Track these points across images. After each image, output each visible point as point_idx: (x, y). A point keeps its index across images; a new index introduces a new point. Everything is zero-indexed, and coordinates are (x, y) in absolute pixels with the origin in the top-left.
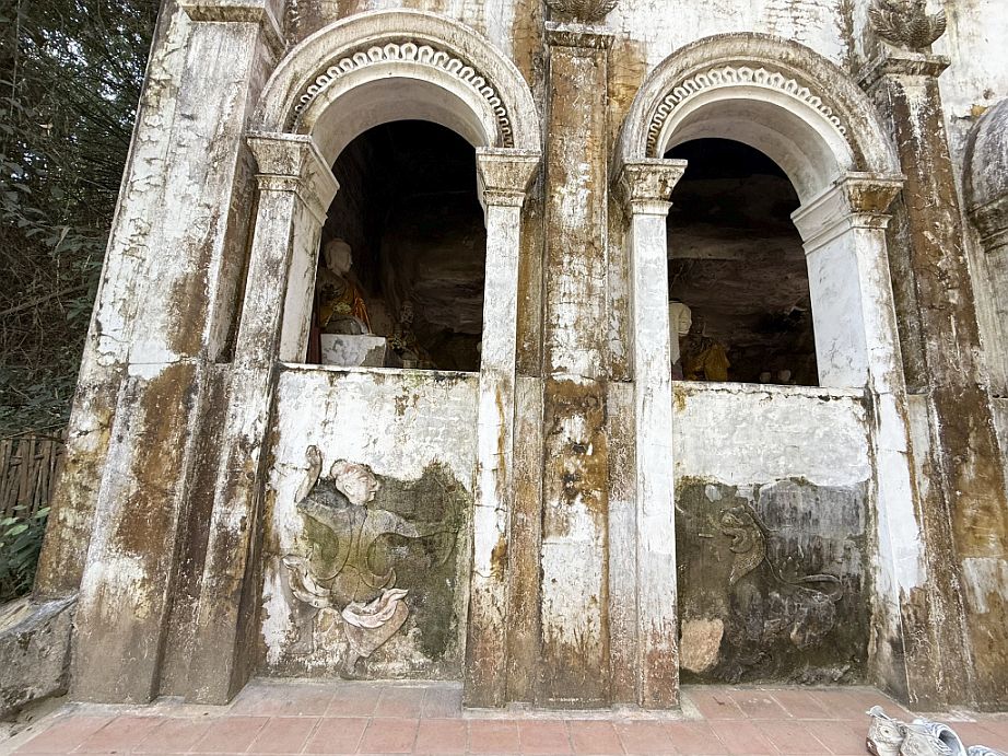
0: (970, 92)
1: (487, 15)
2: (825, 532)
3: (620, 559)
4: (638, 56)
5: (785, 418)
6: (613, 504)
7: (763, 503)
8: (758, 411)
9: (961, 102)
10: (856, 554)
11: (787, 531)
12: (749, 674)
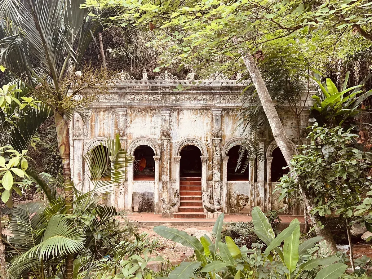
0: (179, 137)
1: (111, 131)
2: (149, 197)
3: (126, 200)
4: (132, 136)
5: (145, 185)
6: (125, 195)
7: (143, 194)
8: (142, 184)
9: (177, 139)
10: (153, 199)
11: (145, 197)
12: (141, 212)
